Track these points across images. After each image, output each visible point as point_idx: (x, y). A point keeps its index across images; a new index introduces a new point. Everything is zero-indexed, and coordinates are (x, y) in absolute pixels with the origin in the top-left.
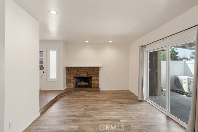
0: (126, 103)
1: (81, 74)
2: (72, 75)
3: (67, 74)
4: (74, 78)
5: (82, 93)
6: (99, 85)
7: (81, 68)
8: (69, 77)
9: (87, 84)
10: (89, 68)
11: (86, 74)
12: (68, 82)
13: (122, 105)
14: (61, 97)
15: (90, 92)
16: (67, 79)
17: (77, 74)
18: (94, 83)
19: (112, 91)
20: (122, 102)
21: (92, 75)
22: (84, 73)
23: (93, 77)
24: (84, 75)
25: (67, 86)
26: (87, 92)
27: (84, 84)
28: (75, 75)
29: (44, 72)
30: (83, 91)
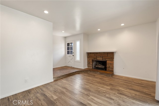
0: (130, 95)
1: (97, 58)
2: (91, 59)
3: (88, 58)
4: (92, 61)
5: (95, 74)
6: (113, 69)
7: (97, 53)
8: (89, 60)
9: (103, 67)
10: (104, 52)
11: (102, 58)
12: (89, 63)
13: (121, 96)
14: (79, 74)
15: (102, 74)
16: (88, 61)
17: (94, 58)
18: (109, 66)
19: (128, 78)
20: (125, 92)
21: (106, 60)
22: (100, 57)
23: (107, 61)
24: (100, 59)
25: (88, 66)
26: (100, 73)
27: (100, 66)
28: (93, 59)
29: (73, 56)
30: (97, 72)
